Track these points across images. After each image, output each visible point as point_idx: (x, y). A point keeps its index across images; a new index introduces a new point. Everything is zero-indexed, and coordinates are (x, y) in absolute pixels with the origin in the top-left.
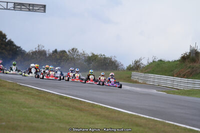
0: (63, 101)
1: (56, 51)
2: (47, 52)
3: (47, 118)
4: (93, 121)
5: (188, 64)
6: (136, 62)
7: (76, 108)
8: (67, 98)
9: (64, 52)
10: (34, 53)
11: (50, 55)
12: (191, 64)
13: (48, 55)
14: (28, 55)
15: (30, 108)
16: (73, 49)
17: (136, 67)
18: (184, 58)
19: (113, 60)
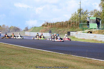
0: (1, 45)
4: (12, 51)
5: (44, 27)
6: (26, 28)
8: (3, 44)
16: (3, 25)
19: (18, 28)
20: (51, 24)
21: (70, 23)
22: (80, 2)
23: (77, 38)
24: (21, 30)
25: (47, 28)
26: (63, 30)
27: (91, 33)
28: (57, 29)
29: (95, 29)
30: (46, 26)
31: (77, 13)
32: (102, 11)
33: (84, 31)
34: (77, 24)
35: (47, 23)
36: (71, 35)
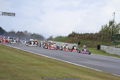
0: (21, 52)
1: (19, 32)
2: (15, 32)
3: (15, 59)
6: (51, 37)
7: (26, 55)
8: (23, 51)
9: (22, 32)
10: (10, 32)
11: (17, 34)
12: (73, 38)
13: (15, 33)
14: (8, 33)
15: (8, 54)
16: (25, 31)
17: (51, 39)
18: (70, 36)
19: (41, 36)
20: (80, 35)
21: (100, 36)
22: (114, 13)
23: (109, 53)
24: (44, 39)
25: (75, 38)
26: (92, 43)
28: (85, 41)
31: (108, 25)
33: (116, 46)
34: (109, 37)
35: (75, 34)
36: (101, 48)
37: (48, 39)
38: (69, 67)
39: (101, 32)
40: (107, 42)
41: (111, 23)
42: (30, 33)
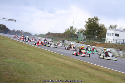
1: (17, 31)
3: (15, 46)
5: (48, 35)
6: (36, 34)
9: (19, 31)
10: (13, 31)
14: (11, 31)
15: (11, 43)
17: (36, 35)
18: (47, 34)
20: (53, 34)
21: (65, 35)
24: (32, 35)
25: (50, 36)
27: (79, 43)
28: (56, 38)
29: (81, 40)
30: (49, 35)
31: (69, 29)
32: (85, 30)
33: (74, 41)
34: (70, 36)
35: (50, 33)
36: (65, 42)
37: (34, 36)
38: (46, 52)
39: (65, 32)
40: (68, 38)
41: (71, 28)
42: (24, 32)
